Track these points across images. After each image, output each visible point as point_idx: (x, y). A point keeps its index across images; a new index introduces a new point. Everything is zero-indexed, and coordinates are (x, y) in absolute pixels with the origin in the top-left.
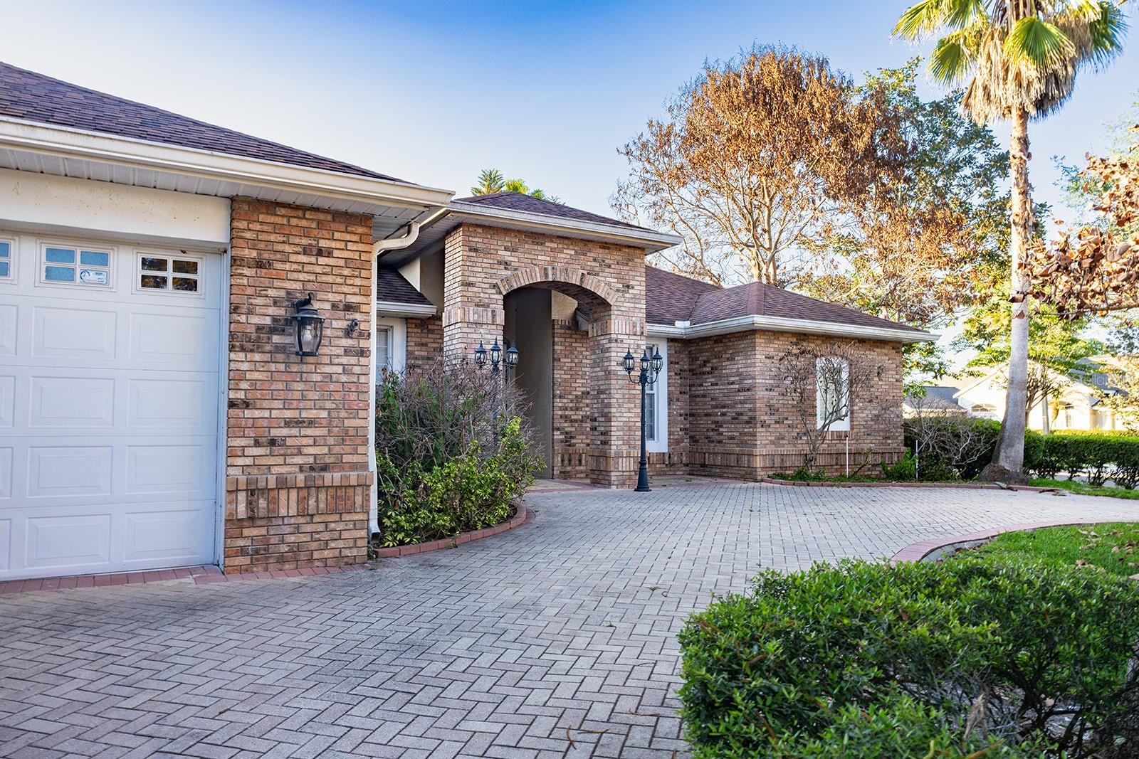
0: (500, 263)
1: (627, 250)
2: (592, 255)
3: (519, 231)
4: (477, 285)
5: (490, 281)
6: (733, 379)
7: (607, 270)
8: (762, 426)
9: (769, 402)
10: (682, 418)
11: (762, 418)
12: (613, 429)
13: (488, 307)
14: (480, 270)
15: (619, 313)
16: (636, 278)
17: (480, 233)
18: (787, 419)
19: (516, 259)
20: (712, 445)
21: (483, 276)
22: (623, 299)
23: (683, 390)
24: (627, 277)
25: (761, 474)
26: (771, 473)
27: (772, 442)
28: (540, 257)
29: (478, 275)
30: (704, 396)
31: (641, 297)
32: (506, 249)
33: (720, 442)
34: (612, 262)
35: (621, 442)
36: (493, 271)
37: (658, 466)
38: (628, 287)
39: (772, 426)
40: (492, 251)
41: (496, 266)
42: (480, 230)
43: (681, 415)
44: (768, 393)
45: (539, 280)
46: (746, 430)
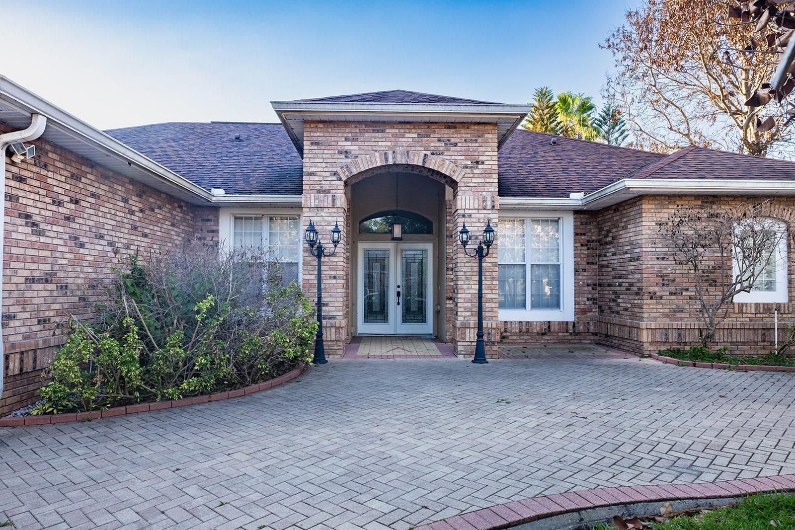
0: (340, 153)
1: (476, 127)
2: (437, 135)
3: (359, 122)
4: (318, 174)
5: (331, 169)
6: (626, 248)
7: (452, 149)
8: (651, 298)
9: (661, 272)
10: (590, 288)
11: (651, 289)
12: (459, 301)
13: (329, 192)
14: (321, 160)
15: (467, 189)
16: (487, 153)
17: (321, 128)
18: (687, 290)
19: (356, 148)
20: (613, 315)
21: (324, 165)
22: (471, 175)
23: (591, 260)
24: (476, 153)
25: (648, 348)
26: (663, 348)
27: (666, 315)
28: (380, 144)
29: (319, 165)
30: (607, 266)
31: (493, 172)
32: (347, 139)
33: (618, 313)
34: (459, 140)
35: (469, 314)
36: (333, 160)
37: (560, 334)
38: (477, 163)
39: (665, 297)
40: (333, 143)
41: (336, 156)
42: (321, 126)
43: (588, 285)
44: (660, 262)
45: (379, 164)
46: (636, 302)
